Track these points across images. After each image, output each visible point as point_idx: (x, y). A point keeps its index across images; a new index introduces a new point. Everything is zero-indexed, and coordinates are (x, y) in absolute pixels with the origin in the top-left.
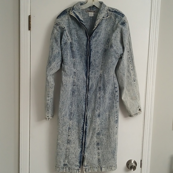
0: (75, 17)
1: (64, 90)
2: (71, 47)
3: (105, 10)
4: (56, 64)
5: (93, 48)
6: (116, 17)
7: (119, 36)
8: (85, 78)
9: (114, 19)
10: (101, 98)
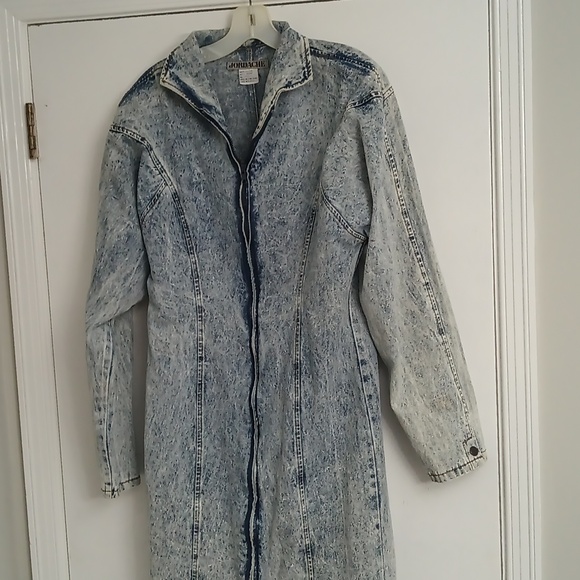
0: (181, 94)
1: (157, 379)
2: (179, 212)
3: (297, 53)
4: (118, 280)
5: (263, 208)
6: (341, 76)
7: (352, 153)
8: (243, 326)
9: (335, 86)
10: (303, 408)
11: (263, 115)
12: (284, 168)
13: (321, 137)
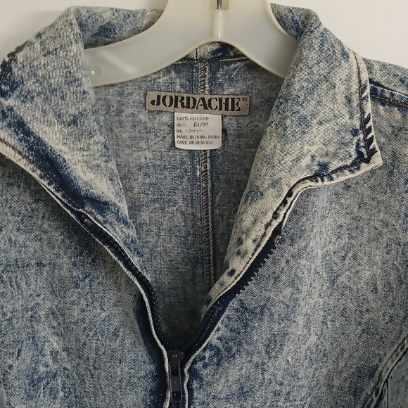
11: (249, 245)
12: (277, 366)
13: (370, 297)
